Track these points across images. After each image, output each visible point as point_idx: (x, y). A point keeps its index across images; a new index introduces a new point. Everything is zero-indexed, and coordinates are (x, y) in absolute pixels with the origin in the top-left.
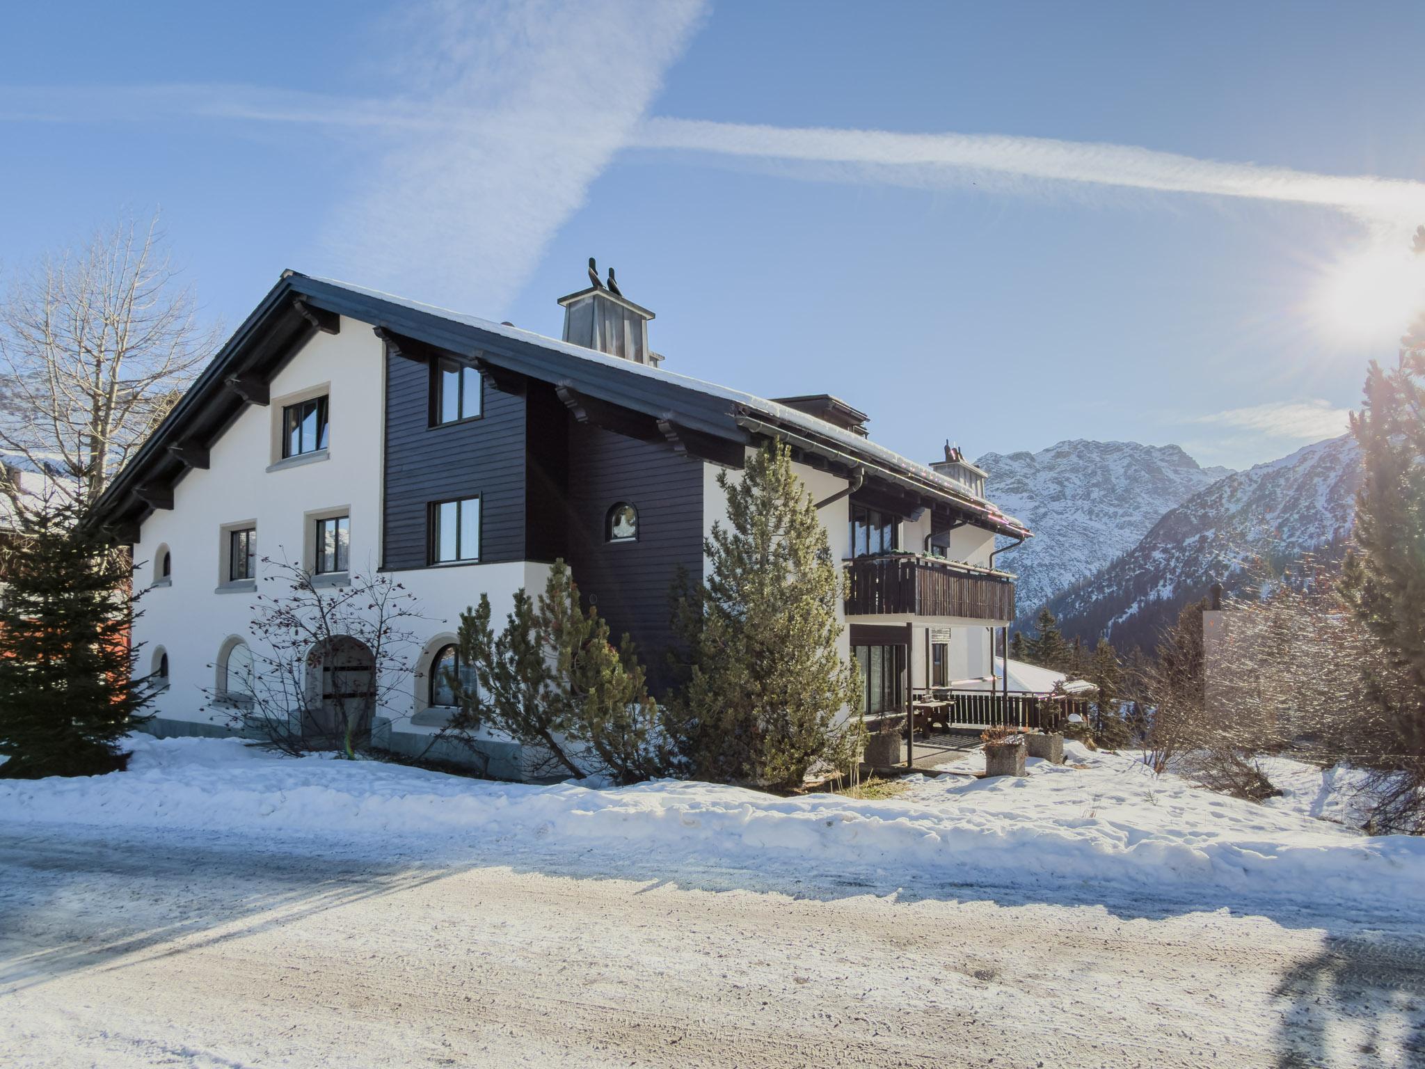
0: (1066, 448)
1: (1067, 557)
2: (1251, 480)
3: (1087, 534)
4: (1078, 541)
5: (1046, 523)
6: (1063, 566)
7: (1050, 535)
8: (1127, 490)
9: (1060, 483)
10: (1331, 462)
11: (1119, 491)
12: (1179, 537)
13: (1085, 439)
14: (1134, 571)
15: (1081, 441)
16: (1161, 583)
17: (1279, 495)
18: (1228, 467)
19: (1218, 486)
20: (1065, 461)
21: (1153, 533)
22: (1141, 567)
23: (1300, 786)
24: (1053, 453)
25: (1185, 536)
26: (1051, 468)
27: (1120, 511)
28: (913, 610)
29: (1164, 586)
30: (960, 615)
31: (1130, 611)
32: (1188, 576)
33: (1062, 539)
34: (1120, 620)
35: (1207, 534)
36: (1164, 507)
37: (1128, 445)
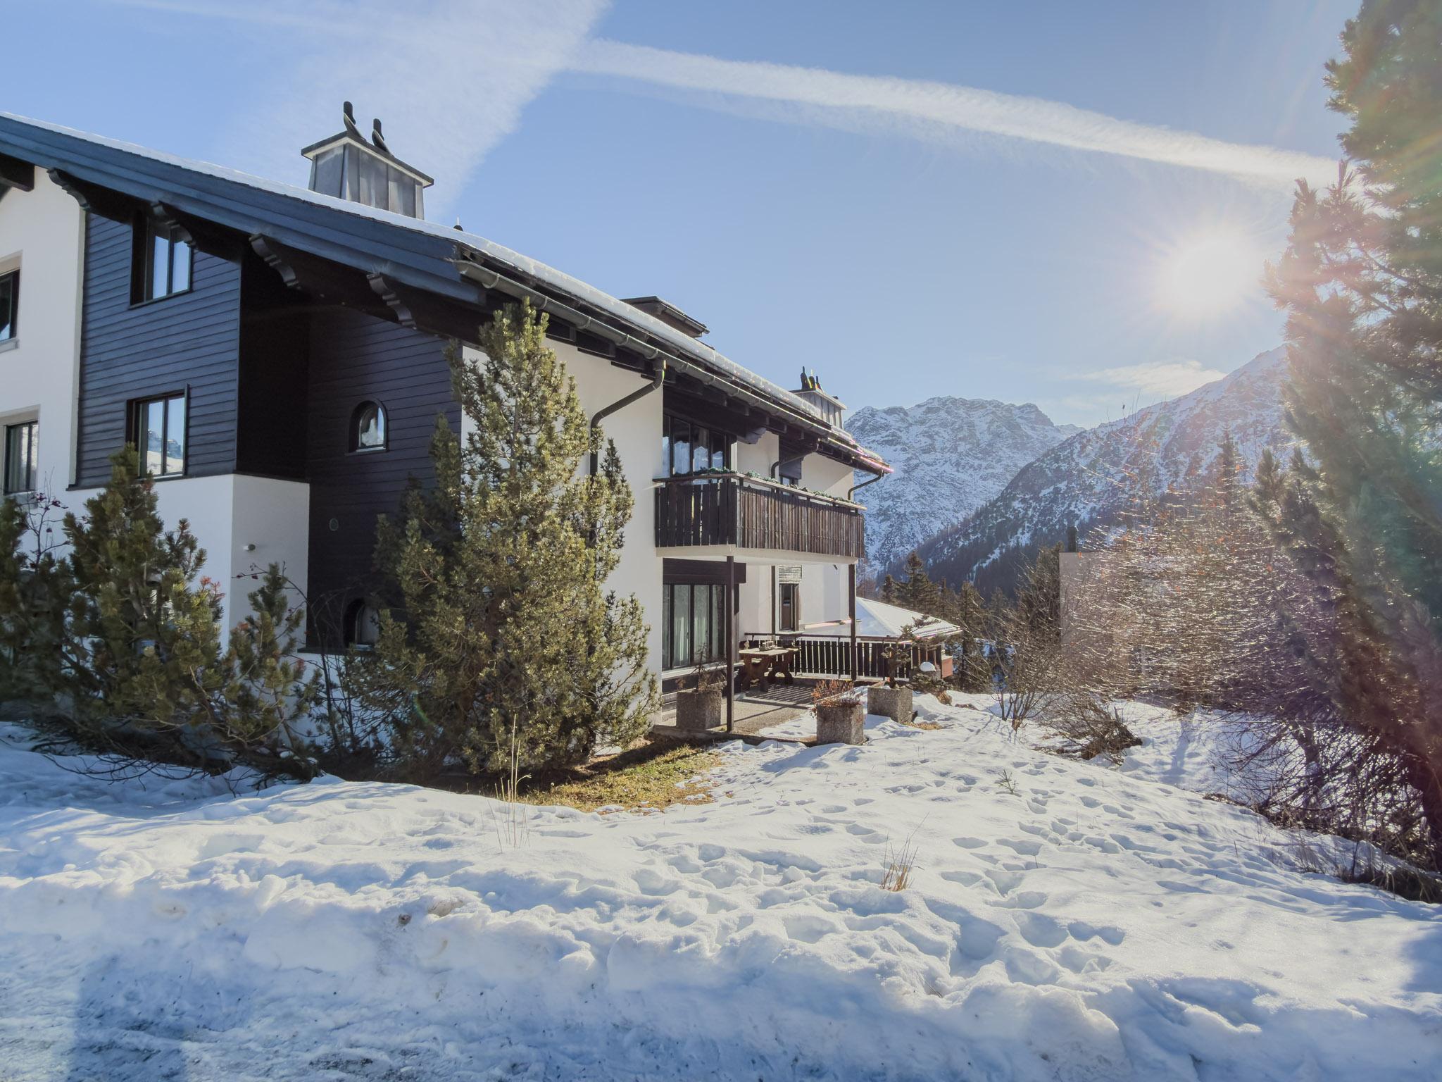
0: (936, 404)
1: (937, 506)
2: (1098, 437)
3: (953, 483)
4: (946, 490)
5: (918, 473)
6: (933, 514)
7: (921, 485)
8: (990, 445)
9: (931, 437)
10: (1166, 423)
11: (983, 445)
12: (1036, 488)
13: (953, 396)
14: (996, 519)
15: (949, 398)
16: (1020, 530)
17: (1122, 452)
18: (1078, 426)
19: (1068, 444)
20: (935, 416)
21: (1013, 485)
22: (1002, 516)
23: (1159, 734)
24: (924, 409)
25: (1041, 488)
26: (922, 423)
27: (984, 464)
28: (733, 541)
29: (1023, 533)
30: (797, 548)
31: (992, 557)
32: (1044, 524)
33: (932, 489)
34: (984, 565)
35: (1059, 485)
36: (1023, 460)
37: (990, 403)
